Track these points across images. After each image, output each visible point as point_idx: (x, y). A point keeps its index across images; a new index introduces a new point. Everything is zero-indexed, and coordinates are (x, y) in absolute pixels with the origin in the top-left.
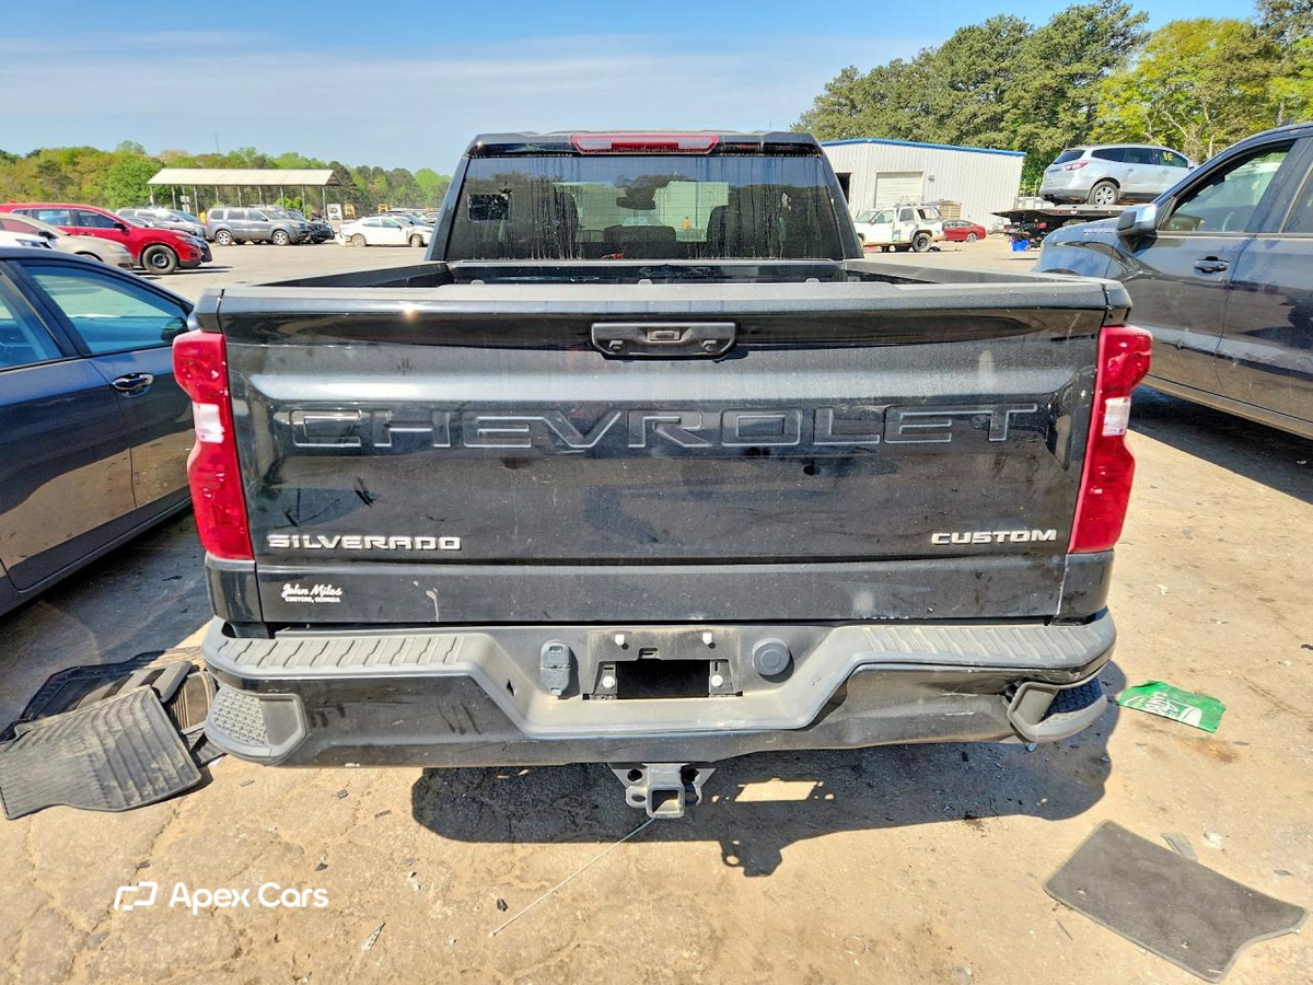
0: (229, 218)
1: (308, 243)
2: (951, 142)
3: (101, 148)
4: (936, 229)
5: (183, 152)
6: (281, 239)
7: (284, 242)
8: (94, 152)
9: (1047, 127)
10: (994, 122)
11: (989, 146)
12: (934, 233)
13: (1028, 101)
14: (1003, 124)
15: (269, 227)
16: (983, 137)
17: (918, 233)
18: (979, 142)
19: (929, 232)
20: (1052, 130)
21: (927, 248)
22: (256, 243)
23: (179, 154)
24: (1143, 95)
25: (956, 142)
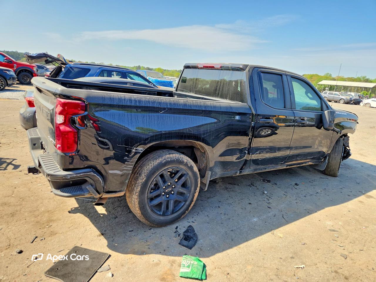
0: (328, 94)
1: (352, 104)
3: (320, 75)
5: (343, 77)
6: (342, 101)
7: (343, 102)
8: (318, 75)
15: (340, 98)
22: (335, 102)
23: (341, 77)
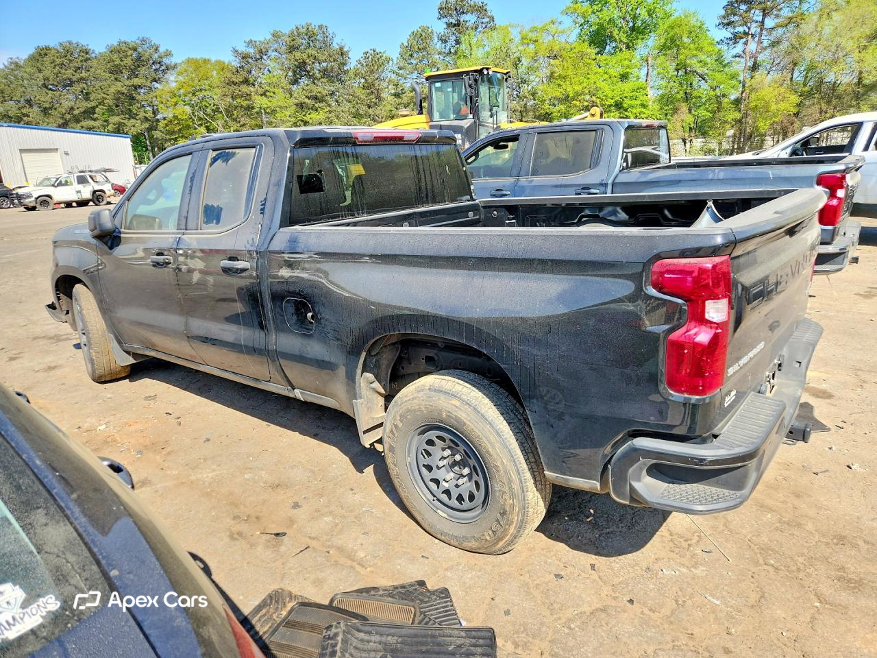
2: (59, 126)
4: (107, 188)
9: (129, 119)
10: (89, 113)
11: (90, 130)
12: (107, 192)
13: (110, 102)
14: (96, 116)
16: (83, 123)
17: (95, 192)
18: (82, 127)
19: (102, 191)
20: (133, 121)
21: (105, 202)
24: (185, 102)
25: (64, 126)
